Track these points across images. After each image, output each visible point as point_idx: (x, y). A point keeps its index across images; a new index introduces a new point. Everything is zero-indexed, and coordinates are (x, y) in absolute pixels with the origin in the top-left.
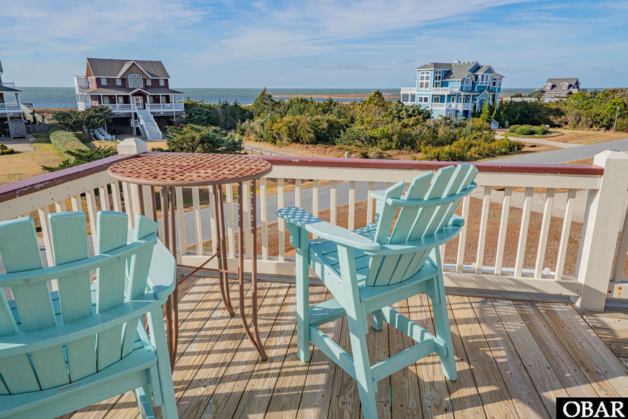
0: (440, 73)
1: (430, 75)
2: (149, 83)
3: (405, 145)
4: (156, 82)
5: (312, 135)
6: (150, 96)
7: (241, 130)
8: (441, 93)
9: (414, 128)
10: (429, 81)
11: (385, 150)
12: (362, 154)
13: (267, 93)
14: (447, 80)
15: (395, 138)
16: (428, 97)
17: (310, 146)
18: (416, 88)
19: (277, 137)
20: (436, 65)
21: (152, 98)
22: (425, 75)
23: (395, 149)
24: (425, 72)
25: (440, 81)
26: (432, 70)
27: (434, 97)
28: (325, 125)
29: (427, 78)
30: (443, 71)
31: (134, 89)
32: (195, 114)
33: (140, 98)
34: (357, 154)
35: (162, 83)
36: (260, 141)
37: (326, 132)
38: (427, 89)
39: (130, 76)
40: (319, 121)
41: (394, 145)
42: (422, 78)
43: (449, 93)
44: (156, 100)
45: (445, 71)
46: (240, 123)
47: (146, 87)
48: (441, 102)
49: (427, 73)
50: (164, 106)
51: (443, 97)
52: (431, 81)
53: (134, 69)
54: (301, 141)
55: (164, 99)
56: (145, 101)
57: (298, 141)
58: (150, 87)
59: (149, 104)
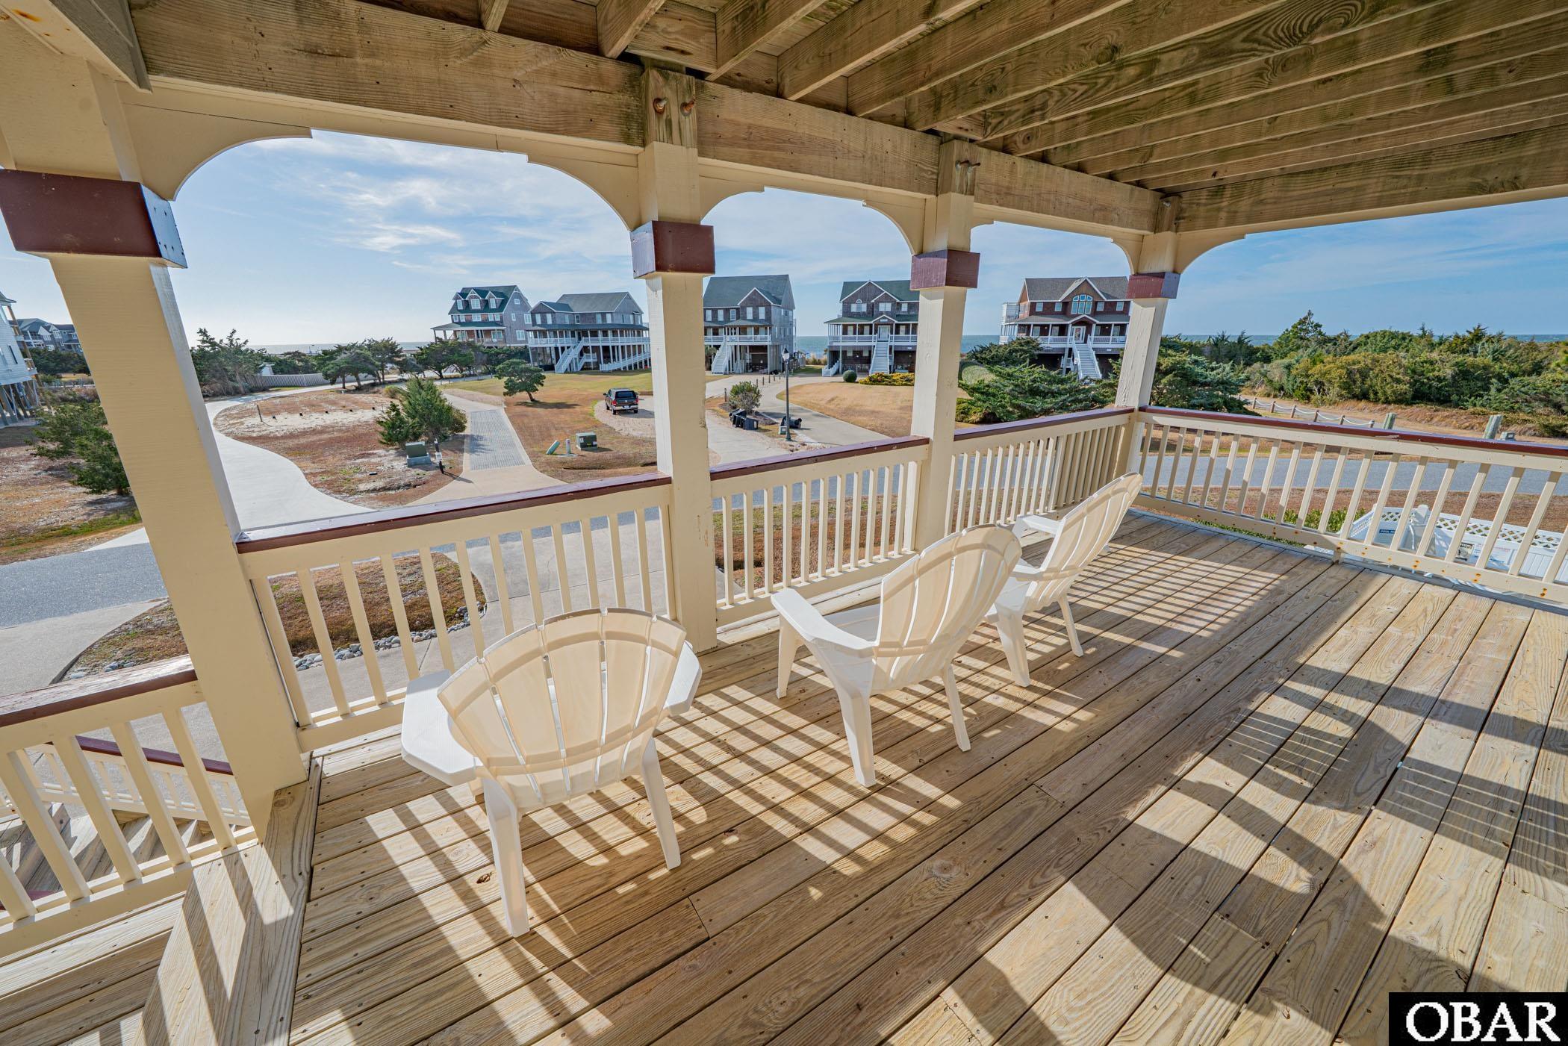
2: (1100, 308)
4: (1110, 307)
5: (1404, 388)
6: (1097, 325)
19: (1316, 388)
21: (1099, 327)
28: (1447, 372)
31: (1077, 316)
33: (1083, 328)
34: (1530, 426)
35: (1120, 308)
39: (1077, 298)
44: (1105, 330)
47: (1095, 313)
50: (1114, 340)
53: (1084, 289)
54: (1372, 396)
55: (1118, 329)
56: (1088, 332)
57: (1364, 396)
58: (1100, 313)
59: (1093, 336)
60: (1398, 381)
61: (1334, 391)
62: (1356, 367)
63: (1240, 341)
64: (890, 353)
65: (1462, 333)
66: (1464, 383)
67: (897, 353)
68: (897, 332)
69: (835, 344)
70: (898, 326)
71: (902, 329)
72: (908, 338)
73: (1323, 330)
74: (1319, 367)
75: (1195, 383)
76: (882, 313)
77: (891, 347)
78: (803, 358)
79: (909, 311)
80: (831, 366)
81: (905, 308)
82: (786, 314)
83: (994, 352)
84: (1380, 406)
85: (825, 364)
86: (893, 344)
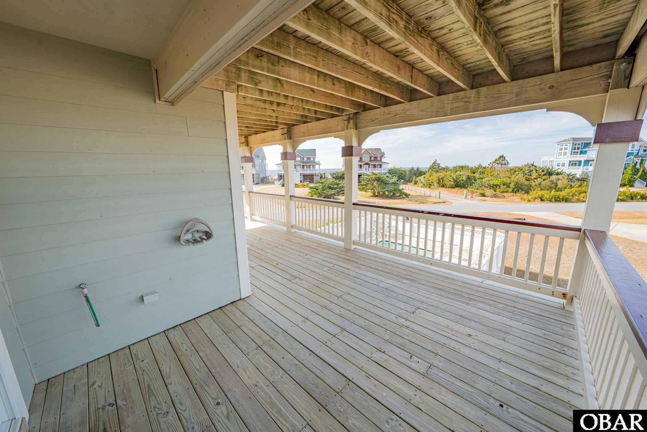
0: (579, 144)
1: (568, 147)
2: (372, 159)
3: (520, 190)
4: (376, 158)
5: (452, 183)
6: (372, 165)
7: (415, 181)
8: (578, 159)
9: (535, 180)
10: (567, 151)
11: (502, 193)
12: (481, 193)
13: (438, 162)
14: (586, 149)
15: (512, 185)
16: (566, 162)
17: (450, 189)
18: (555, 157)
19: (432, 184)
20: (574, 139)
21: (373, 166)
22: (564, 147)
23: (511, 192)
24: (564, 144)
25: (579, 151)
26: (571, 143)
27: (571, 162)
28: (464, 178)
29: (566, 149)
30: (582, 143)
31: (364, 162)
32: (393, 173)
33: (367, 166)
34: (478, 193)
35: (379, 159)
36: (424, 187)
37: (465, 182)
38: (565, 157)
39: (364, 156)
40: (461, 175)
41: (510, 190)
42: (561, 149)
43: (586, 159)
44: (375, 166)
45: (585, 143)
46: (415, 178)
47: (371, 160)
48: (578, 166)
49: (566, 145)
50: (378, 170)
51: (580, 162)
52: (569, 151)
53: (366, 152)
54: (445, 186)
55: (379, 166)
56: (369, 167)
57: (443, 186)
58: (373, 160)
59: (371, 169)
60: (451, 181)
61: (436, 185)
62: (440, 177)
63: (418, 169)
64: (301, 175)
65: (476, 166)
66: (469, 181)
67: (304, 175)
68: (303, 168)
69: (280, 173)
70: (303, 166)
71: (305, 167)
72: (307, 170)
73: (440, 165)
74: (432, 177)
75: (386, 184)
76: (297, 161)
77: (301, 173)
78: (272, 179)
79: (307, 160)
80: (279, 181)
81: (305, 159)
82: (262, 161)
83: (337, 175)
84: (447, 189)
85: (277, 180)
86: (302, 172)
